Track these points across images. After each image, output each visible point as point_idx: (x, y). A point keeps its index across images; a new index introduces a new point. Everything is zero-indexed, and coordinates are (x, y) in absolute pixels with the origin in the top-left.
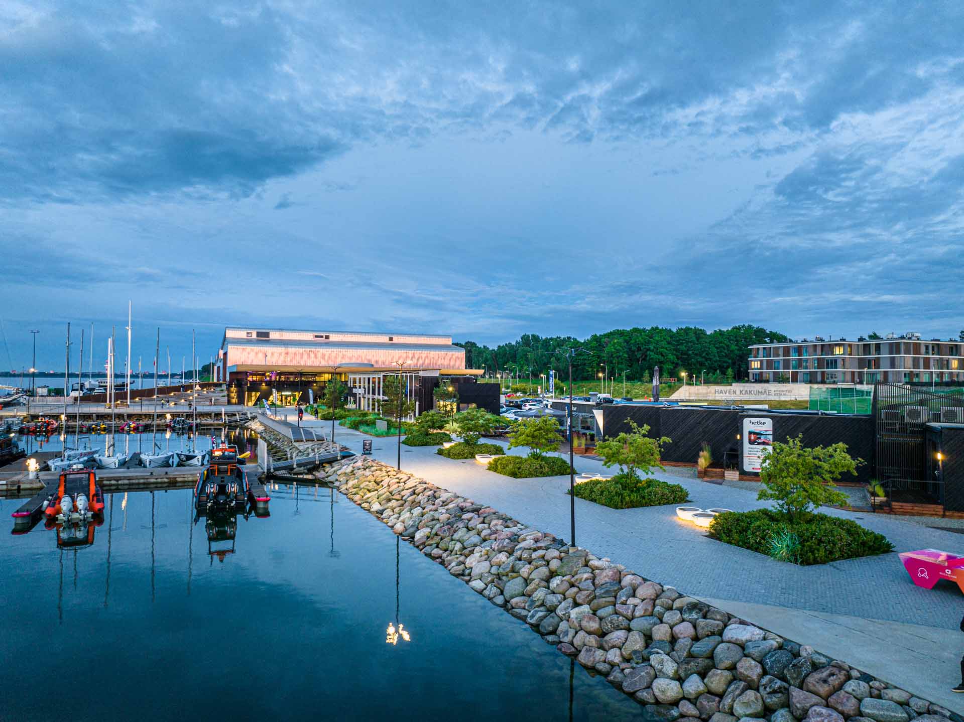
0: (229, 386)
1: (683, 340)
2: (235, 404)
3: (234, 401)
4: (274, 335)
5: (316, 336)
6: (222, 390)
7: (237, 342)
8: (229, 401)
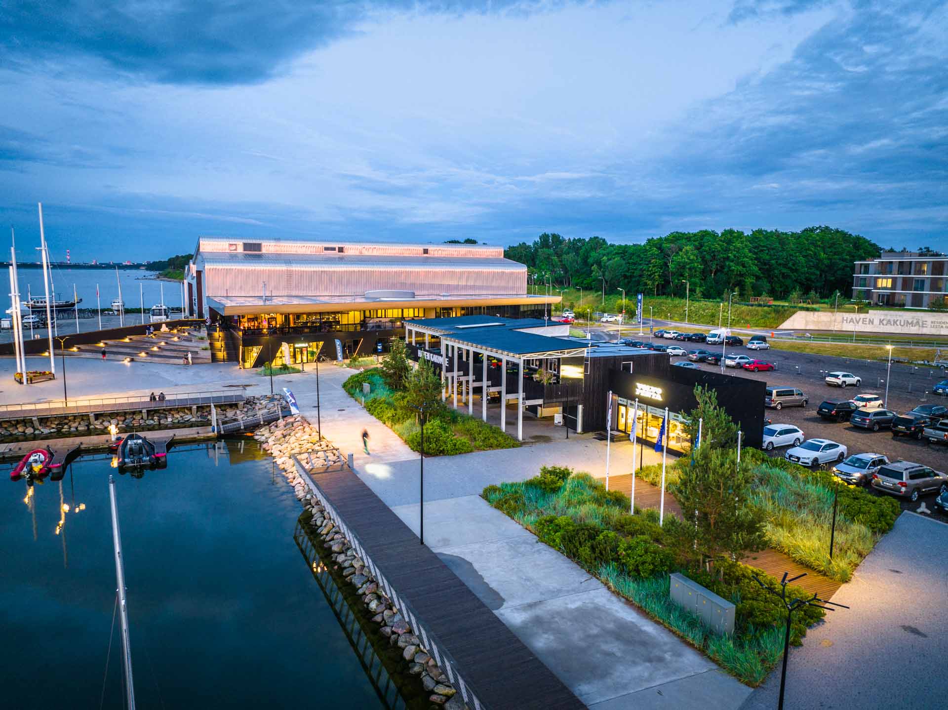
0: (211, 329)
1: (764, 246)
2: (224, 360)
3: (221, 355)
4: (268, 247)
5: (327, 249)
6: (202, 339)
7: (217, 258)
8: (214, 356)
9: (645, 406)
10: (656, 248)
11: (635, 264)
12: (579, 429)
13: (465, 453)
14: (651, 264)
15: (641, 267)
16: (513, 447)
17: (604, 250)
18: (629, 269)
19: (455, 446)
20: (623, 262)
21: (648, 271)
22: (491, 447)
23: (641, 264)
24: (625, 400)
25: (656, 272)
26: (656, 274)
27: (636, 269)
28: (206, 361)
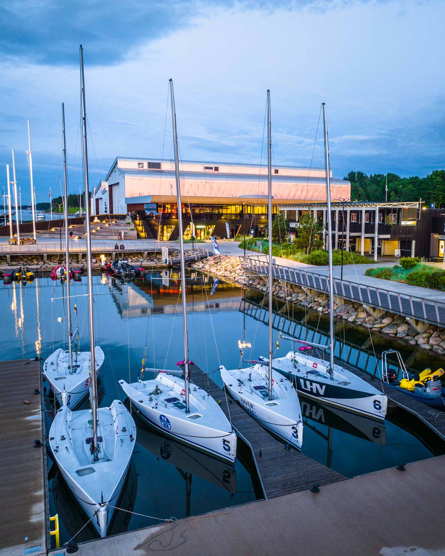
3: (143, 234)
4: (166, 166)
5: (206, 168)
6: (129, 223)
7: (132, 172)
8: (138, 235)
10: (440, 177)
11: (423, 189)
14: (436, 189)
15: (429, 191)
17: (399, 181)
18: (419, 193)
20: (414, 189)
21: (434, 194)
23: (428, 190)
25: (440, 195)
26: (440, 196)
27: (424, 193)
28: (134, 238)
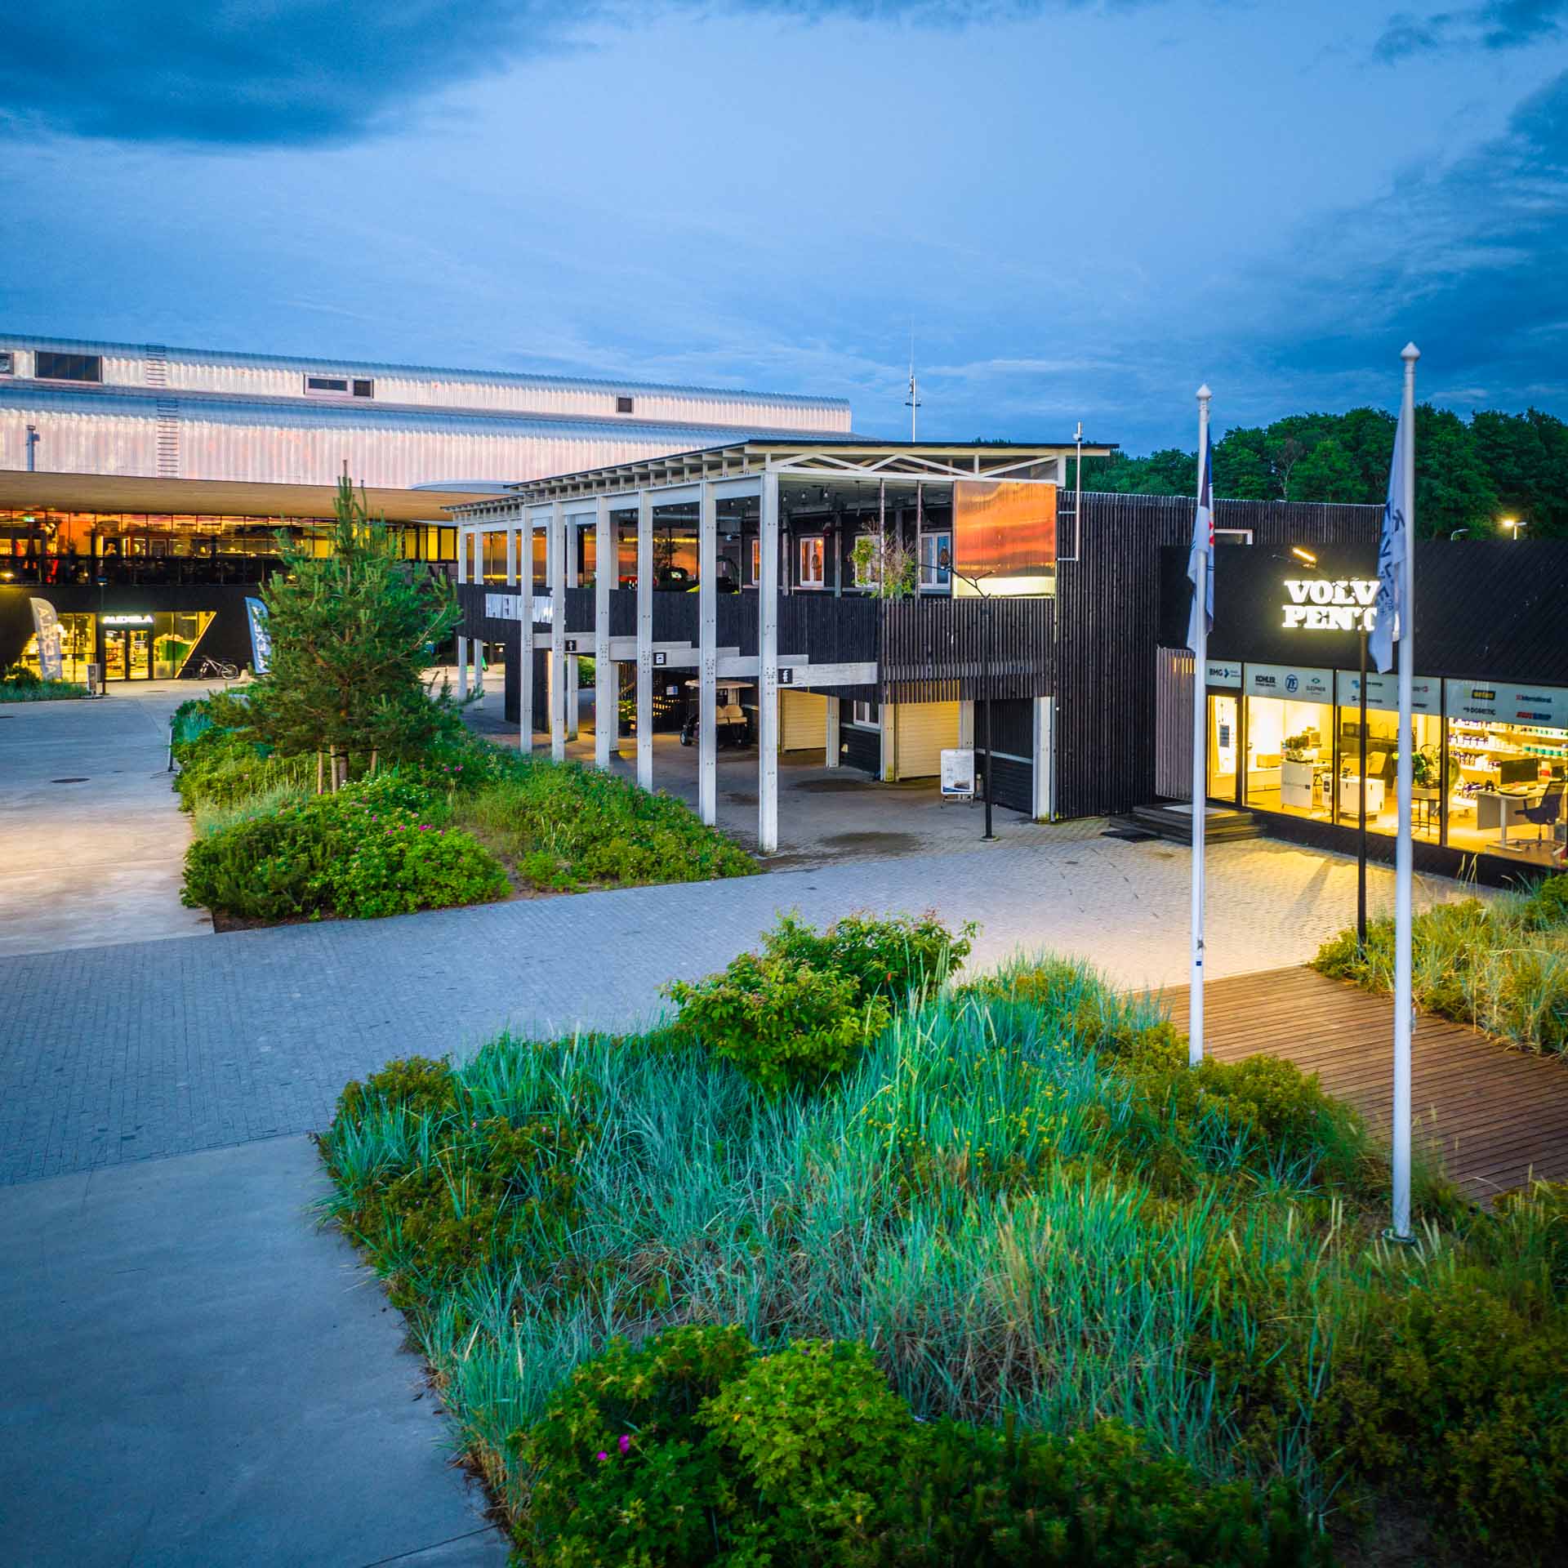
4: (119, 372)
5: (315, 383)
9: (1325, 676)
10: (1250, 448)
12: (1043, 803)
13: (455, 903)
16: (722, 874)
19: (395, 867)
22: (610, 876)
24: (1235, 667)
